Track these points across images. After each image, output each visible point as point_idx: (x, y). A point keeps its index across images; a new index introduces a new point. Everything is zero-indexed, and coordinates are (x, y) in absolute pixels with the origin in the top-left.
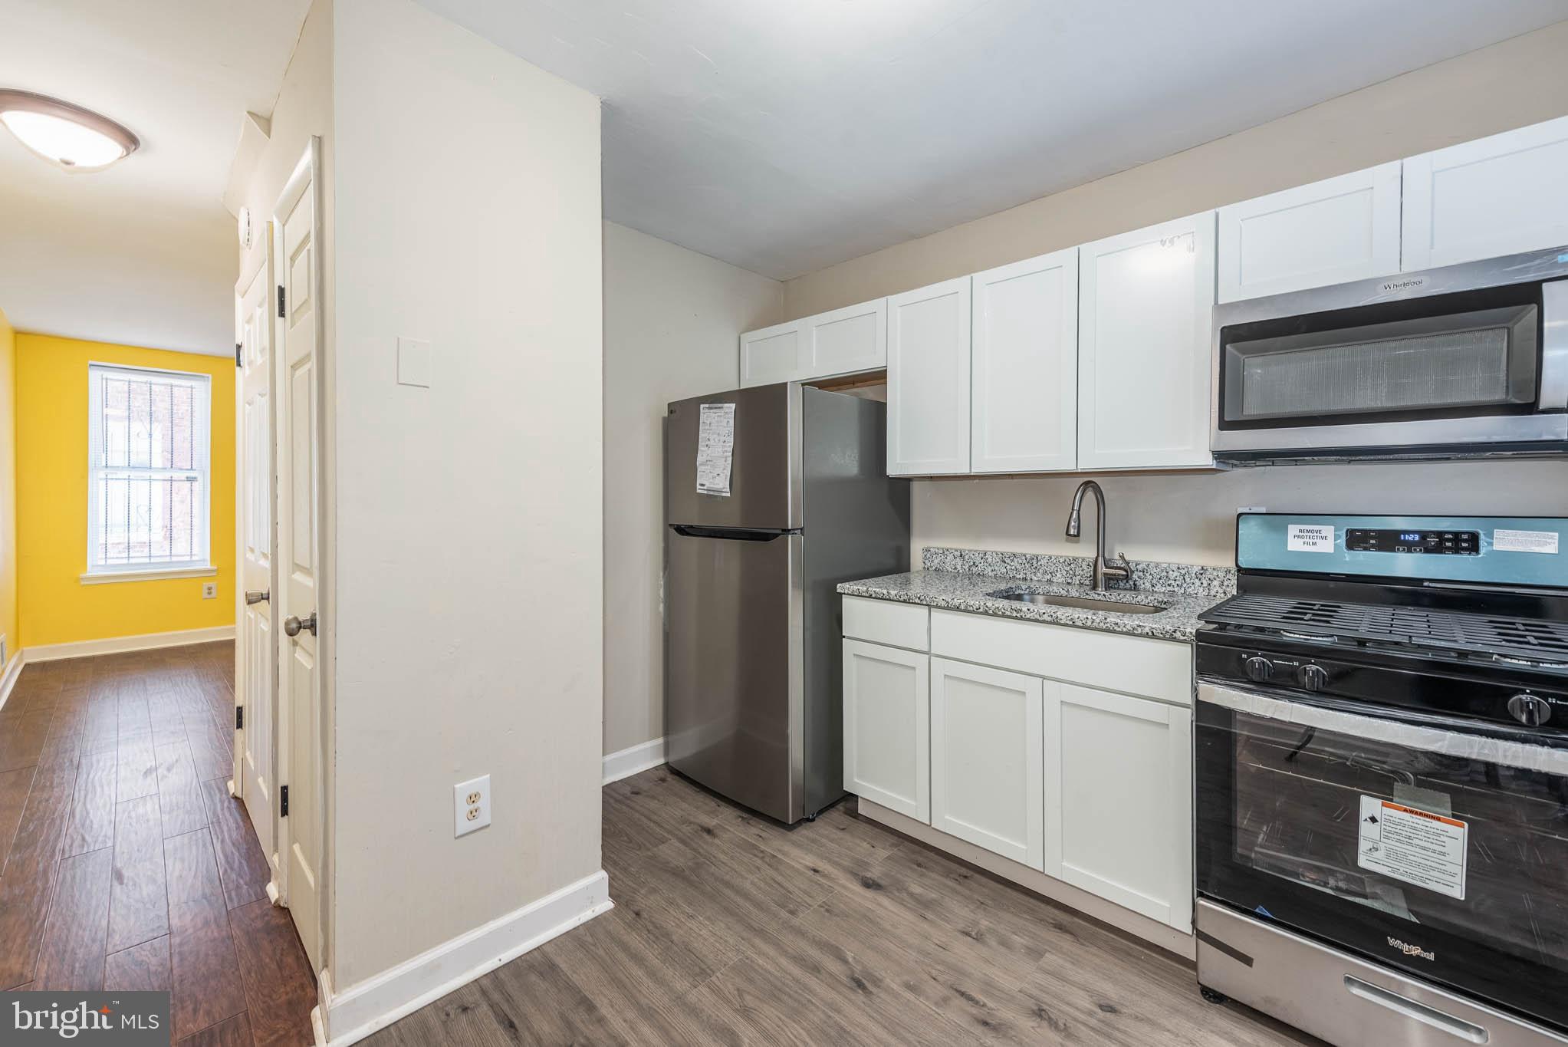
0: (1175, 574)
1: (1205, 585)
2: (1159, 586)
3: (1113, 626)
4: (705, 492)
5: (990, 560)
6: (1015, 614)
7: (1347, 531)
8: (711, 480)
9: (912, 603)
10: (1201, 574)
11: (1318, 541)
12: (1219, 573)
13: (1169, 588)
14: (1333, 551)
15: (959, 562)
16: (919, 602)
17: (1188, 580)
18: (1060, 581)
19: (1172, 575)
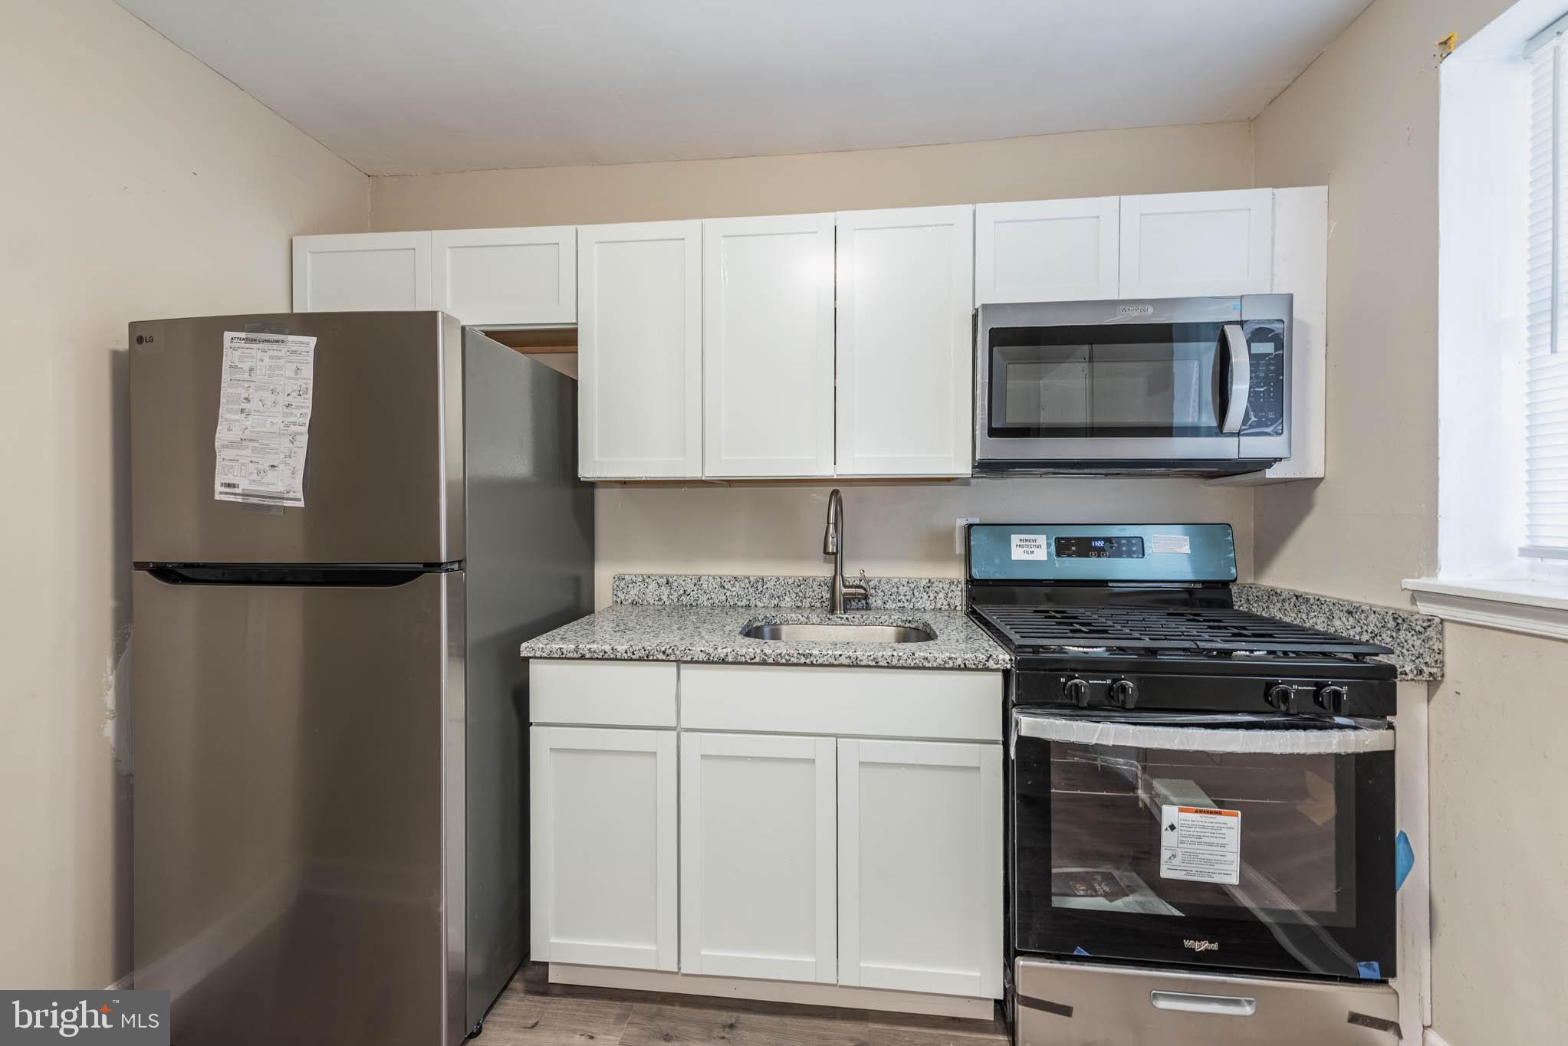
0: (905, 588)
1: (932, 598)
2: (890, 602)
3: (923, 661)
4: (239, 499)
5: (705, 586)
6: (803, 660)
7: (1055, 539)
8: (255, 477)
9: (653, 660)
10: (929, 587)
11: (1035, 550)
12: (944, 586)
13: (899, 604)
14: (1046, 559)
15: (665, 590)
16: (664, 658)
17: (916, 594)
18: (789, 605)
19: (902, 590)
